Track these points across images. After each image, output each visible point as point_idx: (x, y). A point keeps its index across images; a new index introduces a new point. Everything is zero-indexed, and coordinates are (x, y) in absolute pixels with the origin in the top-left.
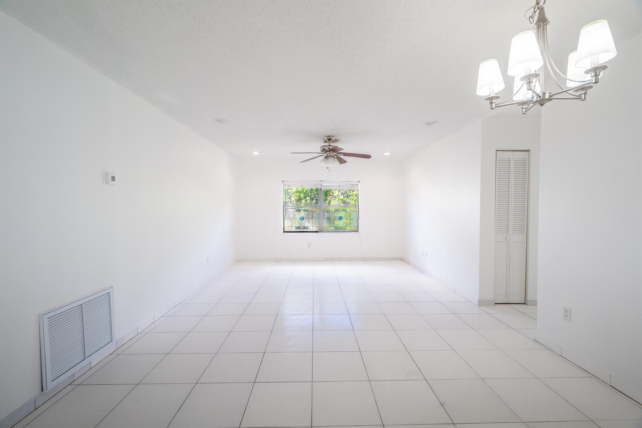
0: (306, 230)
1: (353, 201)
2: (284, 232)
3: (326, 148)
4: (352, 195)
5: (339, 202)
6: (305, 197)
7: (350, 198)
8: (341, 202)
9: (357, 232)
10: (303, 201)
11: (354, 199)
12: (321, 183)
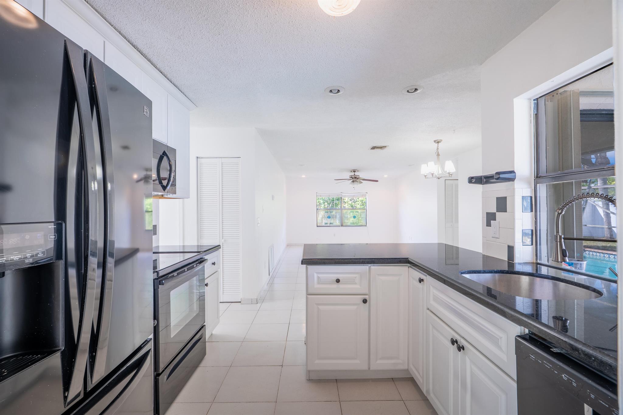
0: (332, 225)
1: (359, 205)
2: (317, 226)
3: (353, 177)
4: (358, 201)
5: (348, 206)
6: (324, 203)
7: (356, 203)
8: (350, 206)
9: (366, 226)
10: (322, 205)
11: (360, 204)
12: (341, 193)
